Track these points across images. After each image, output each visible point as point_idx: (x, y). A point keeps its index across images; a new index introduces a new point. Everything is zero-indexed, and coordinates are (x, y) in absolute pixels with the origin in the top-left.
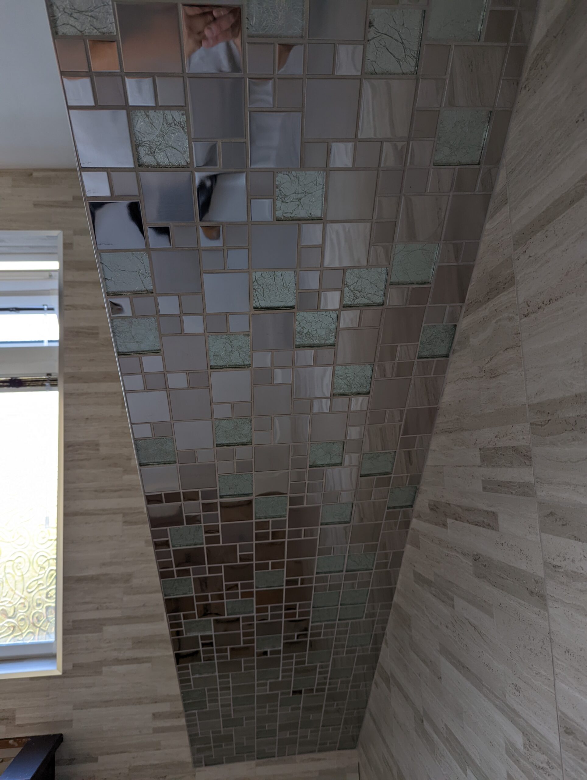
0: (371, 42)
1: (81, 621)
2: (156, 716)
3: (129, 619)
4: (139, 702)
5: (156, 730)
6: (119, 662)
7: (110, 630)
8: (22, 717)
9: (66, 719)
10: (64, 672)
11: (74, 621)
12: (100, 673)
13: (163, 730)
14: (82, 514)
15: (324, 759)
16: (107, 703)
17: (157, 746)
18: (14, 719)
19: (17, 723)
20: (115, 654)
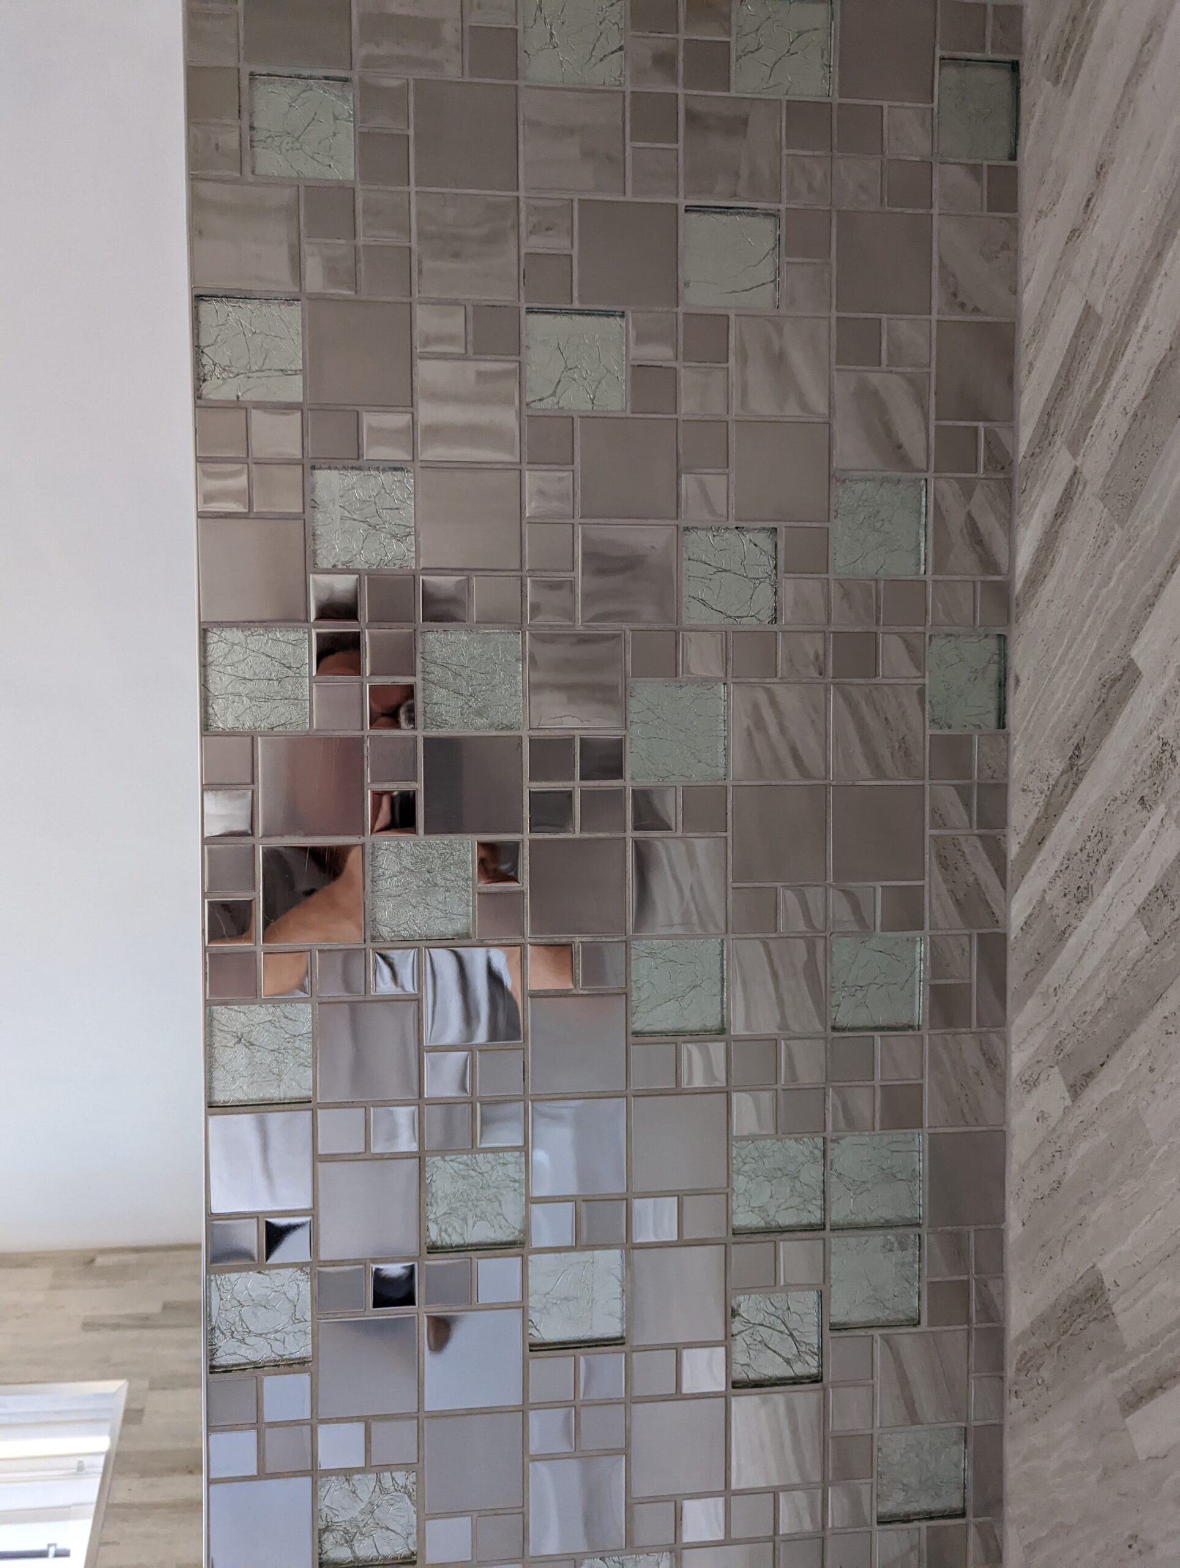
0: (738, 1337)
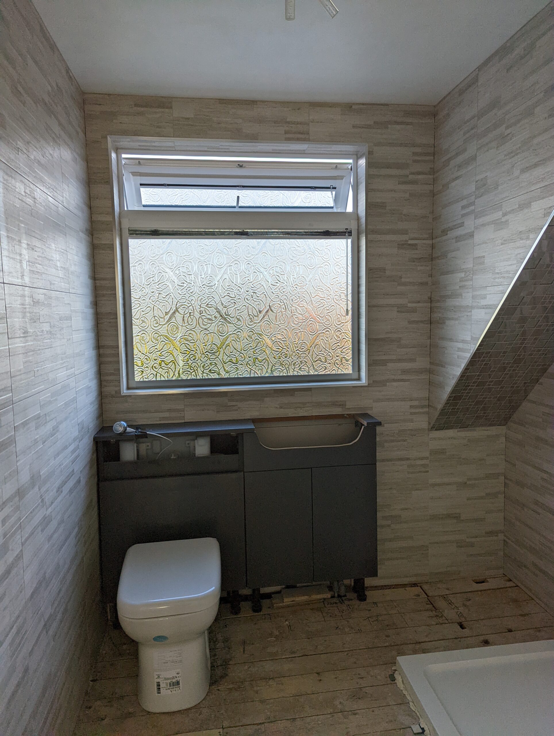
1: (377, 360)
2: (411, 407)
3: (400, 360)
4: (403, 400)
5: (412, 414)
6: (394, 380)
7: (390, 365)
8: (349, 405)
9: (370, 406)
10: (369, 384)
11: (373, 360)
12: (385, 385)
13: (415, 413)
14: (377, 306)
15: (490, 430)
16: (389, 400)
17: (412, 421)
18: (346, 405)
19: (347, 407)
20: (393, 377)
